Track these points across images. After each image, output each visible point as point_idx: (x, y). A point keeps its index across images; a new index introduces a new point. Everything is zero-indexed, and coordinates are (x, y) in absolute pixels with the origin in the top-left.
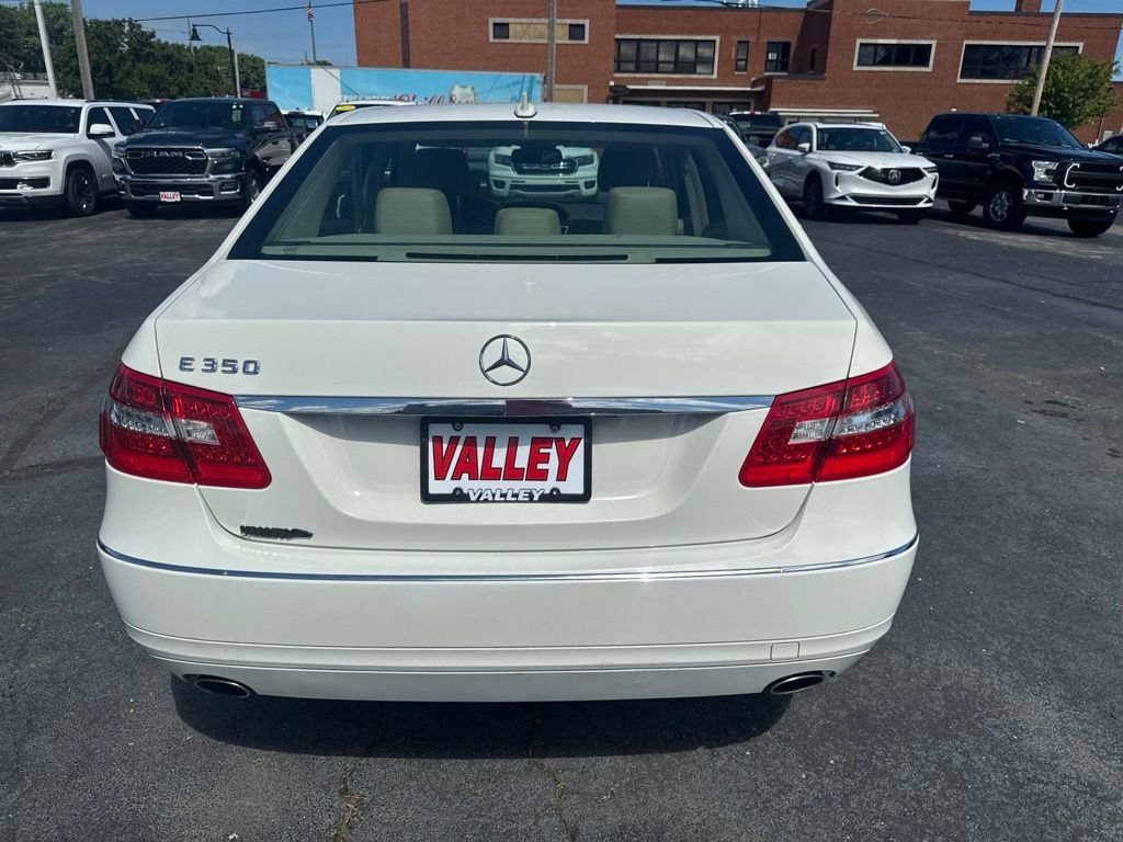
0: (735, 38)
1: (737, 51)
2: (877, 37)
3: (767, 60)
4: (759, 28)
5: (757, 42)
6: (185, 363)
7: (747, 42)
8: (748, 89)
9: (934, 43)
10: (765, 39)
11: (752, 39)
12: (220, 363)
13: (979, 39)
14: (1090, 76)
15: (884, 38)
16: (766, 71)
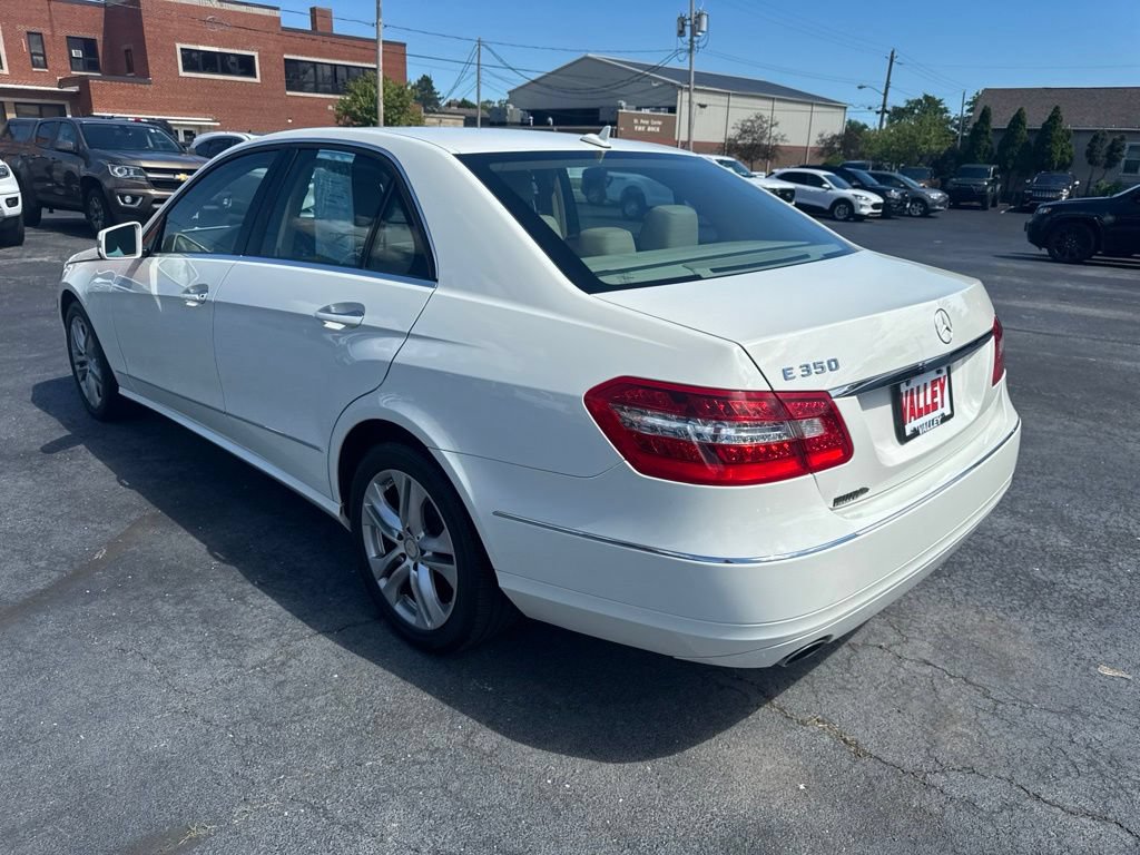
0: (23, 29)
1: (29, 43)
2: (197, 43)
3: (71, 57)
4: (51, 20)
5: (53, 36)
6: (786, 374)
7: (41, 34)
8: (57, 89)
9: (256, 54)
10: (63, 33)
11: (46, 32)
12: (812, 367)
13: (294, 54)
14: (398, 95)
15: (205, 45)
16: (72, 69)
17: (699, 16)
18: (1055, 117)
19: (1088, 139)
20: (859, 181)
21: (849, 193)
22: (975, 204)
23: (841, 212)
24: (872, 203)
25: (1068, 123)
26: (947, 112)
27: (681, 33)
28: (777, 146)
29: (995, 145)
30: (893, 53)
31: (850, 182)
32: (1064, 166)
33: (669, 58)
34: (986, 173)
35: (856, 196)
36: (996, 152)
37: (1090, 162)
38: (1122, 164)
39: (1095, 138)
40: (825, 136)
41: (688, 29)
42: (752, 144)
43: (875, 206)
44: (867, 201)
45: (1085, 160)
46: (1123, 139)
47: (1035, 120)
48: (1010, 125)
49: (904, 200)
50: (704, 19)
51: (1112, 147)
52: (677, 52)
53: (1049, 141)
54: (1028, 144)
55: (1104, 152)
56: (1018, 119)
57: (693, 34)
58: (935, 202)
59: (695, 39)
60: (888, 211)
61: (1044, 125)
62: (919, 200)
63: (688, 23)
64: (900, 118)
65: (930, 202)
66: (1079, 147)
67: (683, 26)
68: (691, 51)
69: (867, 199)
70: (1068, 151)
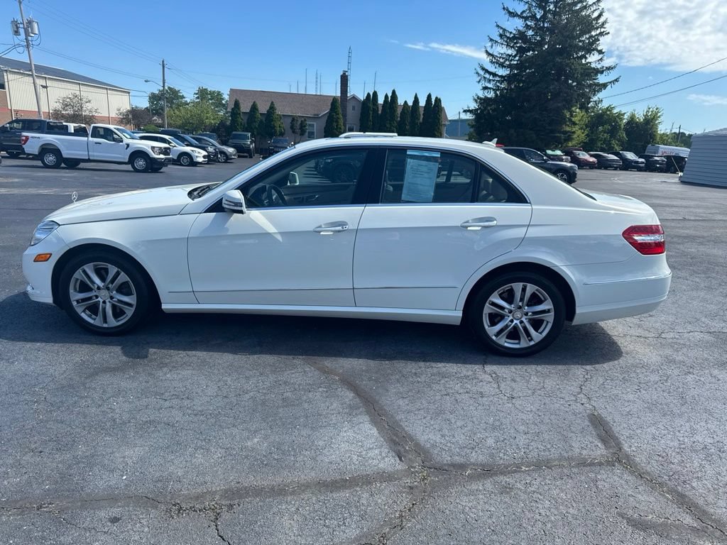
17: (30, 23)
18: (272, 108)
19: (290, 120)
20: (188, 142)
21: (188, 149)
22: (245, 154)
23: (185, 161)
24: (203, 155)
25: (279, 112)
26: (184, 98)
27: (17, 33)
28: (93, 116)
29: (245, 121)
30: (163, 62)
31: (183, 142)
32: (282, 134)
33: (9, 50)
34: (246, 138)
35: (193, 151)
36: (246, 126)
37: (294, 132)
38: (307, 134)
39: (293, 120)
40: (121, 111)
41: (22, 31)
42: (74, 115)
43: (204, 157)
44: (199, 155)
45: (290, 131)
46: (305, 120)
47: (263, 108)
48: (251, 111)
49: (216, 154)
50: (35, 26)
51: (301, 124)
52: (15, 47)
53: (272, 120)
54: (261, 121)
55: (298, 127)
56: (254, 108)
57: (27, 34)
58: (231, 154)
59: (30, 38)
60: (211, 159)
61: (268, 111)
62: (222, 153)
63: (22, 26)
64: (158, 101)
65: (228, 154)
66: (286, 124)
67: (17, 28)
68: (28, 46)
69: (199, 153)
70: (282, 125)
